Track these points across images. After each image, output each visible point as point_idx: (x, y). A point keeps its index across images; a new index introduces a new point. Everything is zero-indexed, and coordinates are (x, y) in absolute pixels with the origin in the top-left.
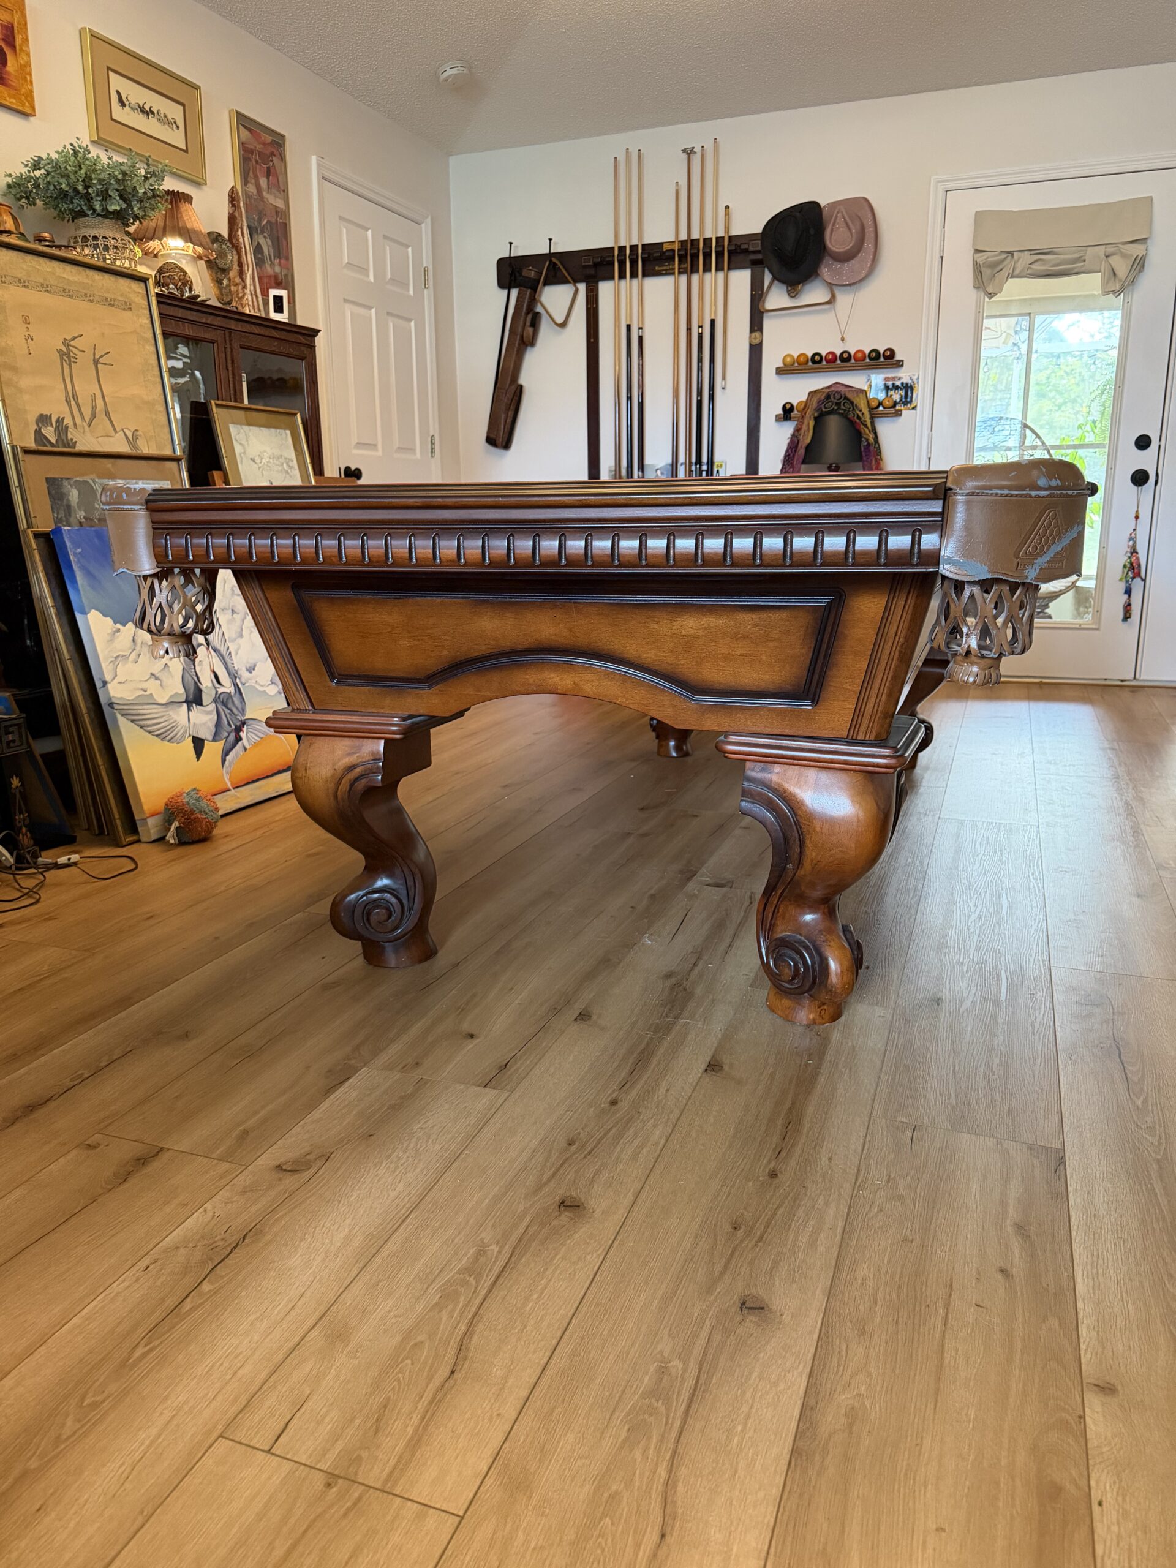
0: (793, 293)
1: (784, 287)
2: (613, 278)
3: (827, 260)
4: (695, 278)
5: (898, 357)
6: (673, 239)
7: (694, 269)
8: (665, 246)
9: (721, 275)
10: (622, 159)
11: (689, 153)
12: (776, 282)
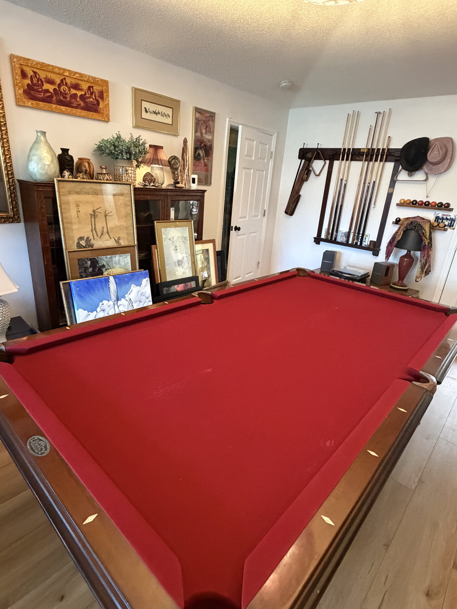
0: (410, 175)
1: (407, 172)
2: (339, 160)
4: (371, 163)
5: (451, 207)
6: (365, 147)
7: (371, 160)
8: (361, 150)
9: (381, 163)
10: (351, 114)
11: (378, 113)
12: (404, 169)
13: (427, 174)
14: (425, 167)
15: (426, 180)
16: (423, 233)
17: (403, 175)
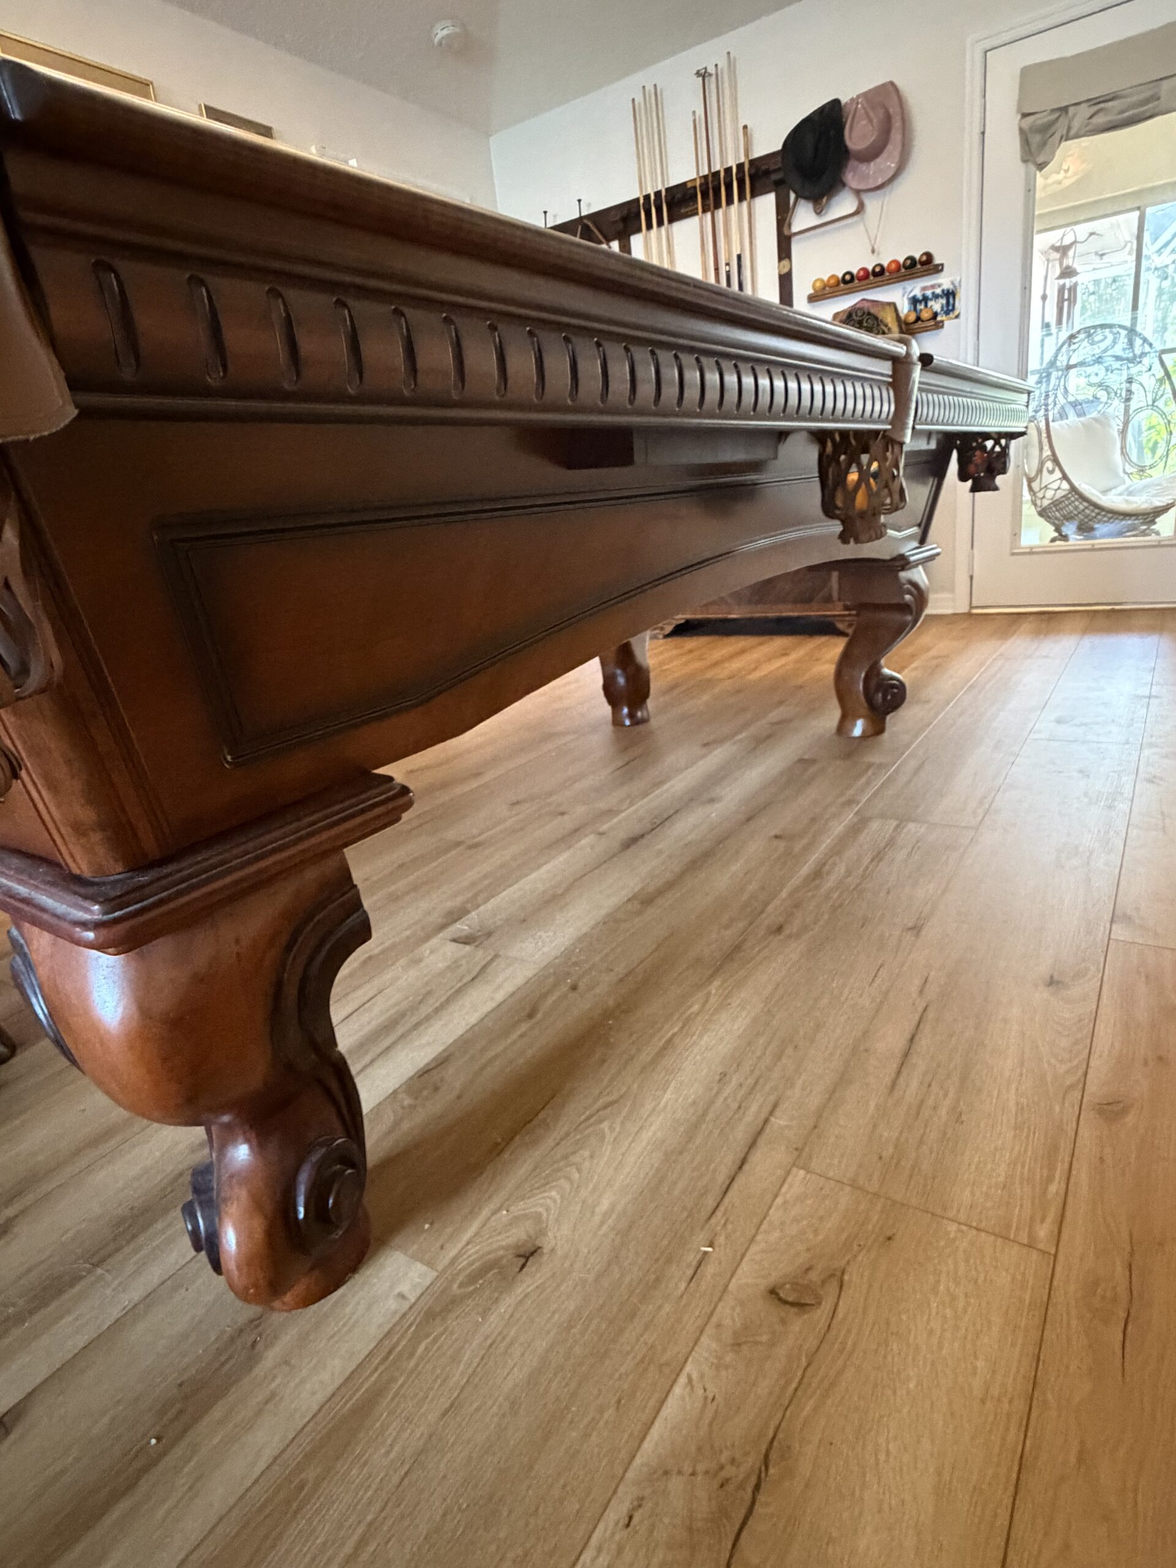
0: (819, 212)
1: (810, 204)
2: (641, 230)
4: (720, 213)
5: (937, 261)
6: (694, 176)
7: (718, 206)
8: (688, 185)
9: (744, 205)
11: (703, 75)
12: (801, 200)
13: (858, 192)
14: (850, 177)
15: (860, 210)
17: (804, 216)
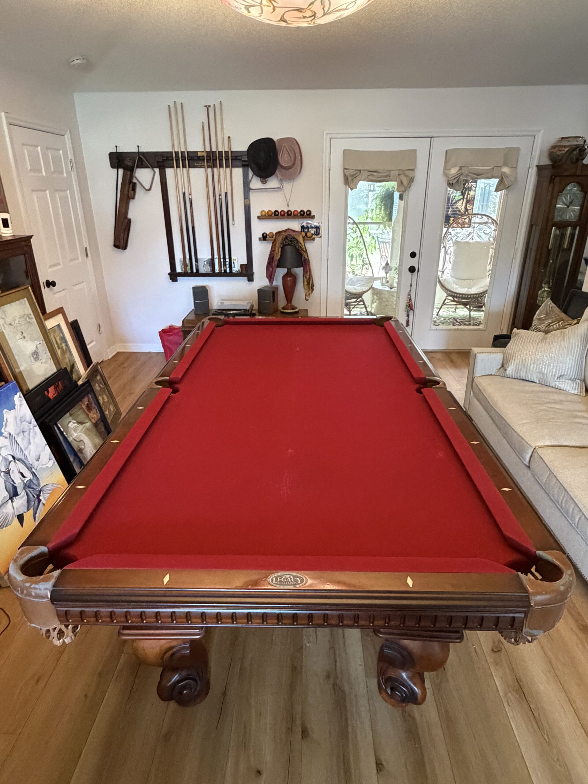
0: (264, 182)
1: (259, 178)
2: (173, 167)
3: (279, 168)
4: (215, 170)
5: (312, 214)
6: (202, 150)
7: (214, 166)
8: (198, 153)
9: (228, 170)
10: (172, 105)
11: (208, 107)
12: (255, 176)
13: (281, 180)
14: (277, 172)
15: (281, 187)
16: (301, 248)
